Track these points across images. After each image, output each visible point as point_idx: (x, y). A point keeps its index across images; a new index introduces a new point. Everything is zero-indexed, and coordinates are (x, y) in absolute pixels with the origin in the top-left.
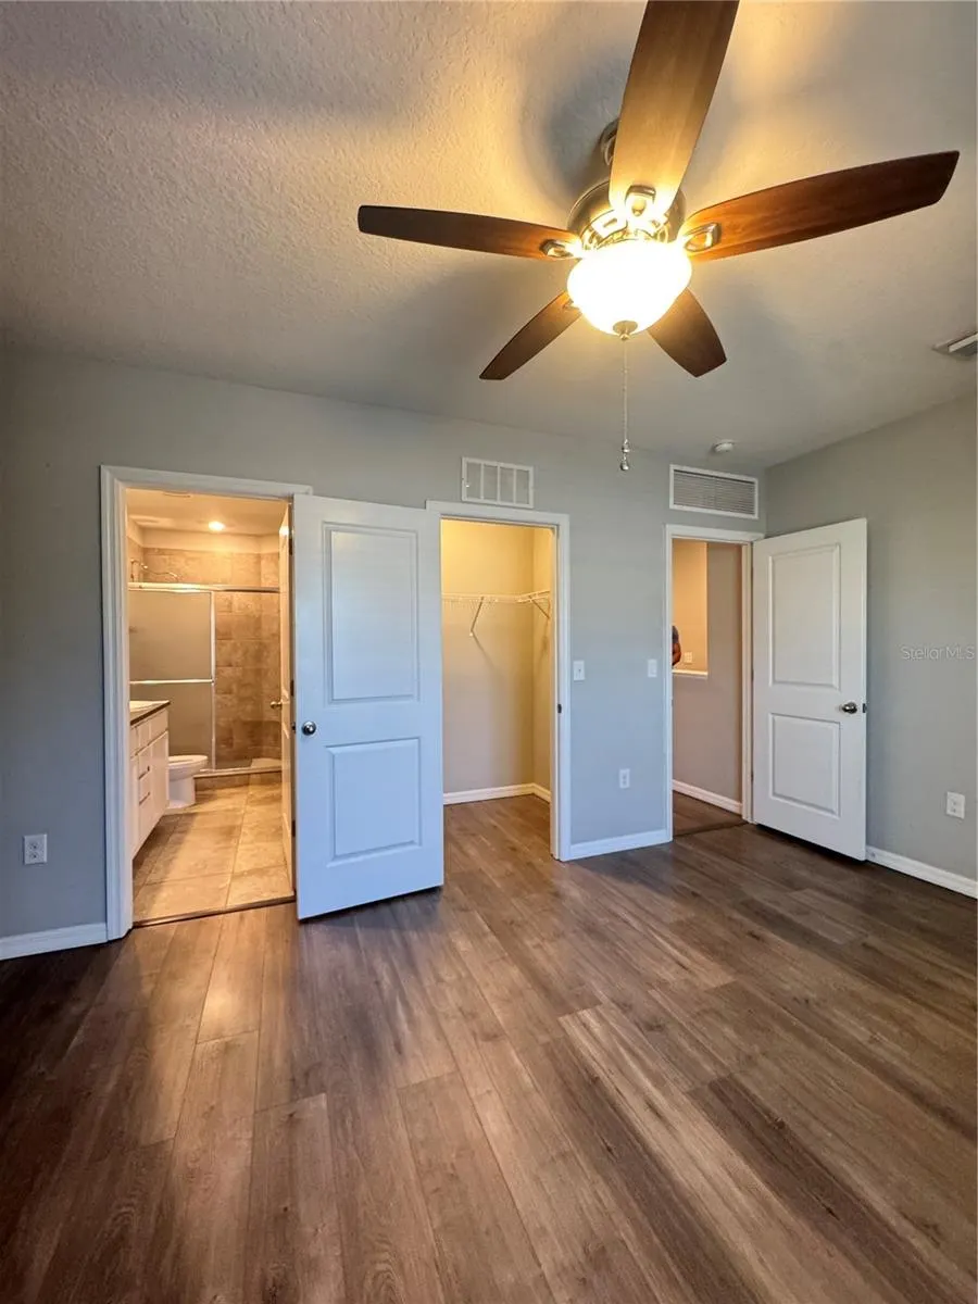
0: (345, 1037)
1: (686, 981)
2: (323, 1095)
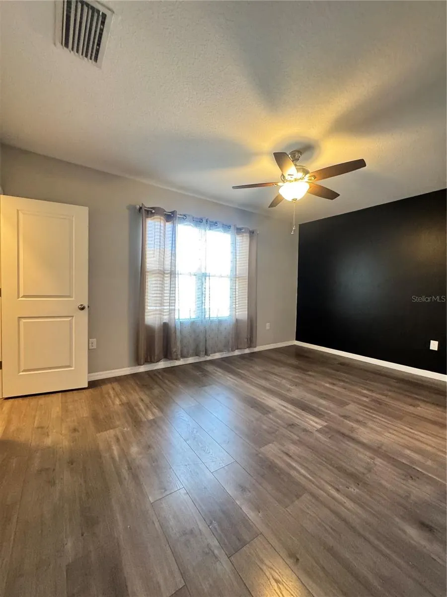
1: (284, 446)
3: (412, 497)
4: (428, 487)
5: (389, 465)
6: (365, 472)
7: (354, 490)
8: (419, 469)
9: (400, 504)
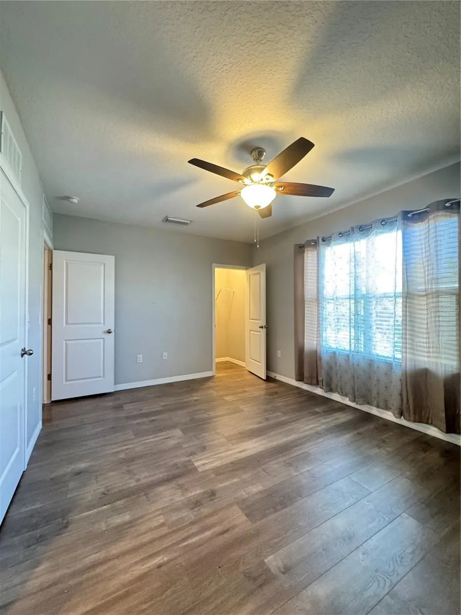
0: (220, 567)
2: (266, 561)
3: (94, 481)
4: (90, 498)
5: (125, 487)
6: (130, 468)
7: (122, 456)
8: (105, 507)
9: (96, 471)
